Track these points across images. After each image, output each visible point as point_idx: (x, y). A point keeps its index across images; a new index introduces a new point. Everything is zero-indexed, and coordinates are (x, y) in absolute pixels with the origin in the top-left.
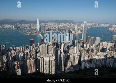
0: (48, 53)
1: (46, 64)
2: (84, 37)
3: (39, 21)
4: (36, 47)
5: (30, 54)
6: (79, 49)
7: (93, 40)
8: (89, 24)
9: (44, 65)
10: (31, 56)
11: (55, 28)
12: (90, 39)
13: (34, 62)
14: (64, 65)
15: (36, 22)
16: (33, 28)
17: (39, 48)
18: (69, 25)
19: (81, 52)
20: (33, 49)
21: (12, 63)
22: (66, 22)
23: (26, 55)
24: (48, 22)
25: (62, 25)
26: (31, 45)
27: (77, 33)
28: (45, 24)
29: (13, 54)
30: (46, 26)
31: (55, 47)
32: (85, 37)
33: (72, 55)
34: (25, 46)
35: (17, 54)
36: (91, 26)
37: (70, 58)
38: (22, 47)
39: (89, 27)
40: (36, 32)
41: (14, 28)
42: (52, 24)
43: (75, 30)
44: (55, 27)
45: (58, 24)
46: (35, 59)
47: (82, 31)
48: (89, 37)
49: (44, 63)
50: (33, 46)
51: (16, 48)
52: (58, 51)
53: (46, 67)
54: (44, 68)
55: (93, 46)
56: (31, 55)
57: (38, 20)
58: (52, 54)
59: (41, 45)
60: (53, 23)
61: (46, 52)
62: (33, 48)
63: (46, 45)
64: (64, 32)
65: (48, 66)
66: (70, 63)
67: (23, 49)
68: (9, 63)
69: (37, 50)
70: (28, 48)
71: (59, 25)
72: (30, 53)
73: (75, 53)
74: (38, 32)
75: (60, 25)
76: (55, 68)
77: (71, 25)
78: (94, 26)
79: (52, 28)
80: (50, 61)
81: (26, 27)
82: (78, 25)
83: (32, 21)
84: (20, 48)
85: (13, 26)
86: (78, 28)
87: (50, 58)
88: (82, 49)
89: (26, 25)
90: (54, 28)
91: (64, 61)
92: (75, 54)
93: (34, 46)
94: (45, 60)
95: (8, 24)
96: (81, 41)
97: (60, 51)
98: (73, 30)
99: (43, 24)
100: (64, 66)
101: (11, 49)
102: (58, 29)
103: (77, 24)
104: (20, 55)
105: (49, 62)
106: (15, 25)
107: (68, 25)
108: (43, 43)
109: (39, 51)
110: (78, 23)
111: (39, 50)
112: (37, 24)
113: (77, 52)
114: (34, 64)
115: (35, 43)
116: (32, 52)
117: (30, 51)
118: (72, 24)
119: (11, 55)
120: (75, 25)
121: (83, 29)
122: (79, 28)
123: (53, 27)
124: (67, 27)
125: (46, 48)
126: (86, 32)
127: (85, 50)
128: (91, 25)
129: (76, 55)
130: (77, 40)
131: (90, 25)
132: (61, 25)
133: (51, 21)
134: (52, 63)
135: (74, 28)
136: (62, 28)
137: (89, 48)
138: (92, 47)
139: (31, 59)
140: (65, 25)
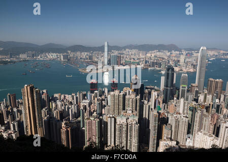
0: (124, 109)
1: (121, 131)
2: (199, 79)
3: (108, 46)
4: (100, 96)
5: (90, 108)
6: (188, 104)
7: (219, 85)
8: (211, 53)
9: (117, 133)
10: (91, 114)
11: (138, 61)
12: (214, 84)
13: (97, 125)
14: (156, 135)
15: (101, 49)
16: (96, 60)
17: (106, 99)
18: (168, 54)
19: (192, 111)
20: (96, 99)
21: (58, 123)
23: (83, 110)
24: (125, 48)
25: (153, 55)
26: (92, 92)
27: (184, 70)
28: (120, 52)
29: (59, 106)
30: (122, 56)
31: (138, 97)
32: (202, 80)
33: (175, 115)
34: (81, 94)
35: (67, 107)
36: (216, 56)
37: (169, 122)
38: (76, 95)
39: (212, 59)
41: (63, 59)
42: (133, 53)
43: (180, 65)
45: (144, 52)
46: (98, 120)
47: (194, 66)
48: (212, 80)
49: (117, 128)
50: (96, 93)
51: (65, 97)
52: (144, 106)
53: (121, 137)
54: (117, 138)
55: (220, 99)
56: (92, 111)
57: (106, 44)
58: (132, 112)
59: (112, 93)
60: (134, 51)
61: (121, 107)
62: (96, 97)
63: (122, 94)
64: (156, 68)
65: (124, 135)
66: (170, 133)
67: (77, 98)
68: (52, 123)
69: (103, 102)
70: (86, 97)
71: (148, 55)
72: (89, 106)
73: (181, 111)
75: (149, 55)
76: (137, 141)
78: (222, 57)
79: (132, 61)
80: (129, 126)
81: (84, 57)
82: (186, 55)
83: (95, 47)
84: (73, 97)
85: (60, 56)
86: (187, 60)
87: (128, 118)
88: (196, 104)
89: (84, 55)
90: (136, 59)
91: (157, 128)
92: (180, 114)
93: (98, 93)
94: (118, 122)
95: (53, 52)
96: (193, 89)
97: (149, 106)
98: (176, 64)
99: (116, 53)
100: (156, 138)
101: (56, 97)
102: (144, 62)
103: (184, 53)
104: (72, 110)
105: (125, 127)
106: (65, 54)
107: (165, 54)
108: (116, 89)
109: (107, 104)
110: (186, 50)
111: (106, 101)
112: (104, 52)
113: (186, 111)
114: (97, 129)
115: (100, 89)
116: (93, 105)
117: (90, 104)
118: (175, 53)
119: (56, 109)
120: (180, 54)
121: (197, 62)
122: (190, 60)
123: (134, 59)
124: (163, 58)
125: (121, 99)
126: (204, 69)
127: (203, 106)
128: (216, 54)
129: (182, 117)
130: (183, 86)
131: (214, 55)
132: (151, 53)
133: (131, 47)
134: (131, 130)
135: (179, 61)
136: (152, 61)
137: (212, 103)
138: (217, 101)
139: (92, 119)
140: (158, 53)
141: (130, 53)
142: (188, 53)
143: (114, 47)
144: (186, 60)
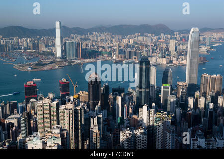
2: (190, 75)
11: (109, 50)
12: (209, 82)
16: (44, 49)
18: (155, 39)
22: (144, 29)
25: (132, 41)
28: (83, 37)
30: (84, 43)
39: (216, 45)
40: (51, 63)
43: (169, 55)
44: (109, 47)
45: (120, 37)
48: (207, 75)
60: (105, 35)
71: (124, 40)
74: (58, 60)
75: (126, 41)
77: (159, 38)
79: (100, 50)
82: (181, 39)
86: (181, 47)
89: (25, 42)
90: (106, 48)
99: (77, 39)
102: (117, 52)
110: (180, 32)
118: (164, 37)
120: (171, 39)
123: (103, 47)
124: (147, 46)
132: (129, 39)
133: (101, 29)
135: (167, 49)
140: (140, 38)
141: (99, 38)
142: (184, 37)
143: (74, 29)
144: (178, 48)
